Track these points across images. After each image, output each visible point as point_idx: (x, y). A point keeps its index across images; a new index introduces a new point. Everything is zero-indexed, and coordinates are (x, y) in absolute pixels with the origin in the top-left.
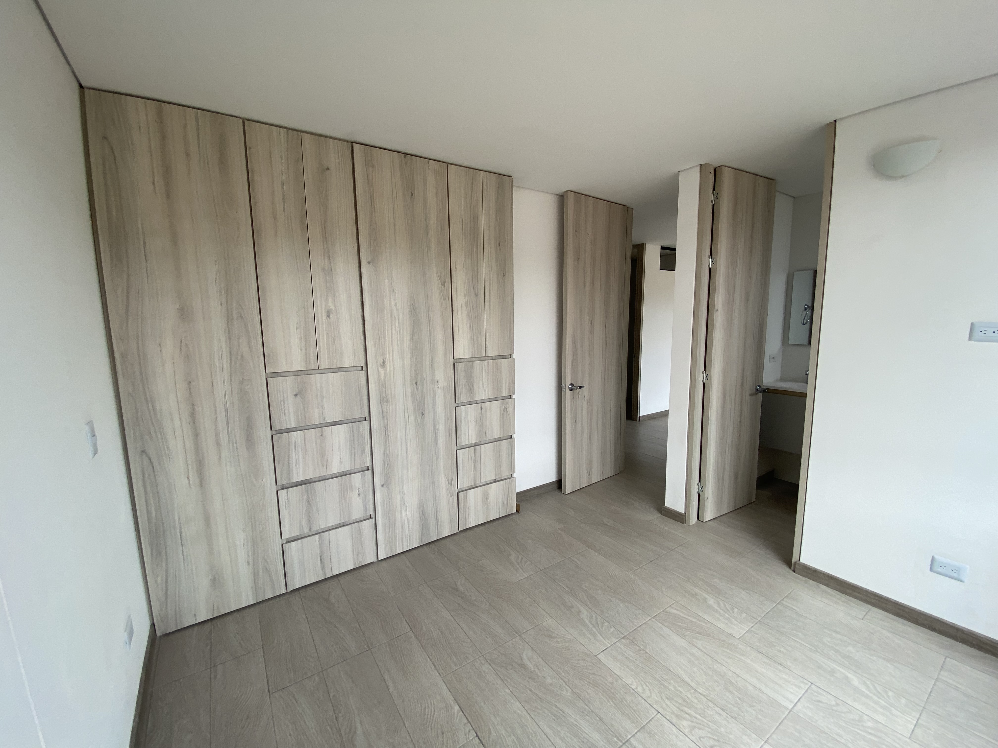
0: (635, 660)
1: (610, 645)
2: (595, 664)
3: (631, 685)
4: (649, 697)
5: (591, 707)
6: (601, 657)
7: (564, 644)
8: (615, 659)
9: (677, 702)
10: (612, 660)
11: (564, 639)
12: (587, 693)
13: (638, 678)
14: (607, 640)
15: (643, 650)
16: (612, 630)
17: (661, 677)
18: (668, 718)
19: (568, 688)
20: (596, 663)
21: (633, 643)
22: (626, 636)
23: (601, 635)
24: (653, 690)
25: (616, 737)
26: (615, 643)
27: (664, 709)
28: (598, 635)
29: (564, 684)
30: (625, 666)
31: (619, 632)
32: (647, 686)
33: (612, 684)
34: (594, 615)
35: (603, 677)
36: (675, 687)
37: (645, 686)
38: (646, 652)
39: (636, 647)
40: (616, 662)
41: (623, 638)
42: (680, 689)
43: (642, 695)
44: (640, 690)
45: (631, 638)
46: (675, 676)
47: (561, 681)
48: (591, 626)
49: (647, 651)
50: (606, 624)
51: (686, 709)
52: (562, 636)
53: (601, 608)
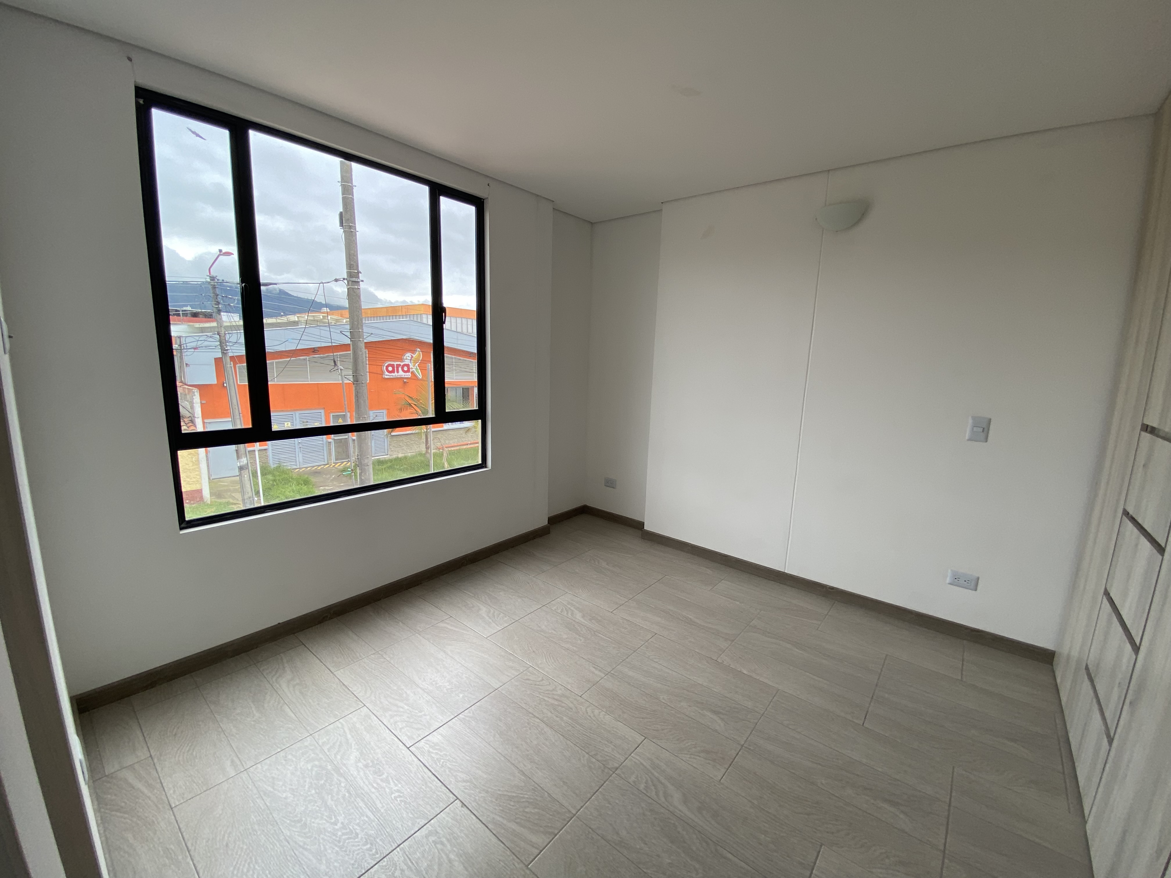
0: (602, 741)
1: (632, 755)
2: (644, 728)
3: (605, 715)
4: (588, 707)
5: (639, 690)
6: (639, 739)
7: (687, 745)
8: (623, 738)
9: (563, 707)
10: (627, 737)
11: (689, 752)
12: (646, 701)
13: (599, 723)
14: (637, 761)
15: (591, 756)
16: (633, 778)
17: (574, 728)
18: (573, 694)
19: (663, 701)
20: (644, 730)
21: (604, 763)
22: (614, 772)
23: (646, 767)
24: (584, 714)
25: (616, 676)
26: (627, 759)
27: (575, 699)
28: (648, 767)
29: (668, 704)
30: (613, 732)
31: (623, 776)
32: (590, 716)
33: (624, 712)
34: (663, 799)
35: (633, 716)
36: (562, 719)
37: (592, 715)
38: (587, 753)
39: (600, 758)
40: (622, 735)
41: (617, 769)
42: (558, 719)
43: (595, 707)
44: (597, 712)
45: (606, 770)
46: (560, 731)
47: (673, 706)
48: (662, 779)
49: (587, 756)
50: (642, 787)
51: (556, 703)
52: (692, 756)
53: (655, 819)
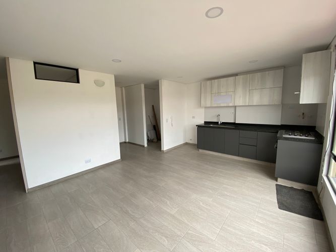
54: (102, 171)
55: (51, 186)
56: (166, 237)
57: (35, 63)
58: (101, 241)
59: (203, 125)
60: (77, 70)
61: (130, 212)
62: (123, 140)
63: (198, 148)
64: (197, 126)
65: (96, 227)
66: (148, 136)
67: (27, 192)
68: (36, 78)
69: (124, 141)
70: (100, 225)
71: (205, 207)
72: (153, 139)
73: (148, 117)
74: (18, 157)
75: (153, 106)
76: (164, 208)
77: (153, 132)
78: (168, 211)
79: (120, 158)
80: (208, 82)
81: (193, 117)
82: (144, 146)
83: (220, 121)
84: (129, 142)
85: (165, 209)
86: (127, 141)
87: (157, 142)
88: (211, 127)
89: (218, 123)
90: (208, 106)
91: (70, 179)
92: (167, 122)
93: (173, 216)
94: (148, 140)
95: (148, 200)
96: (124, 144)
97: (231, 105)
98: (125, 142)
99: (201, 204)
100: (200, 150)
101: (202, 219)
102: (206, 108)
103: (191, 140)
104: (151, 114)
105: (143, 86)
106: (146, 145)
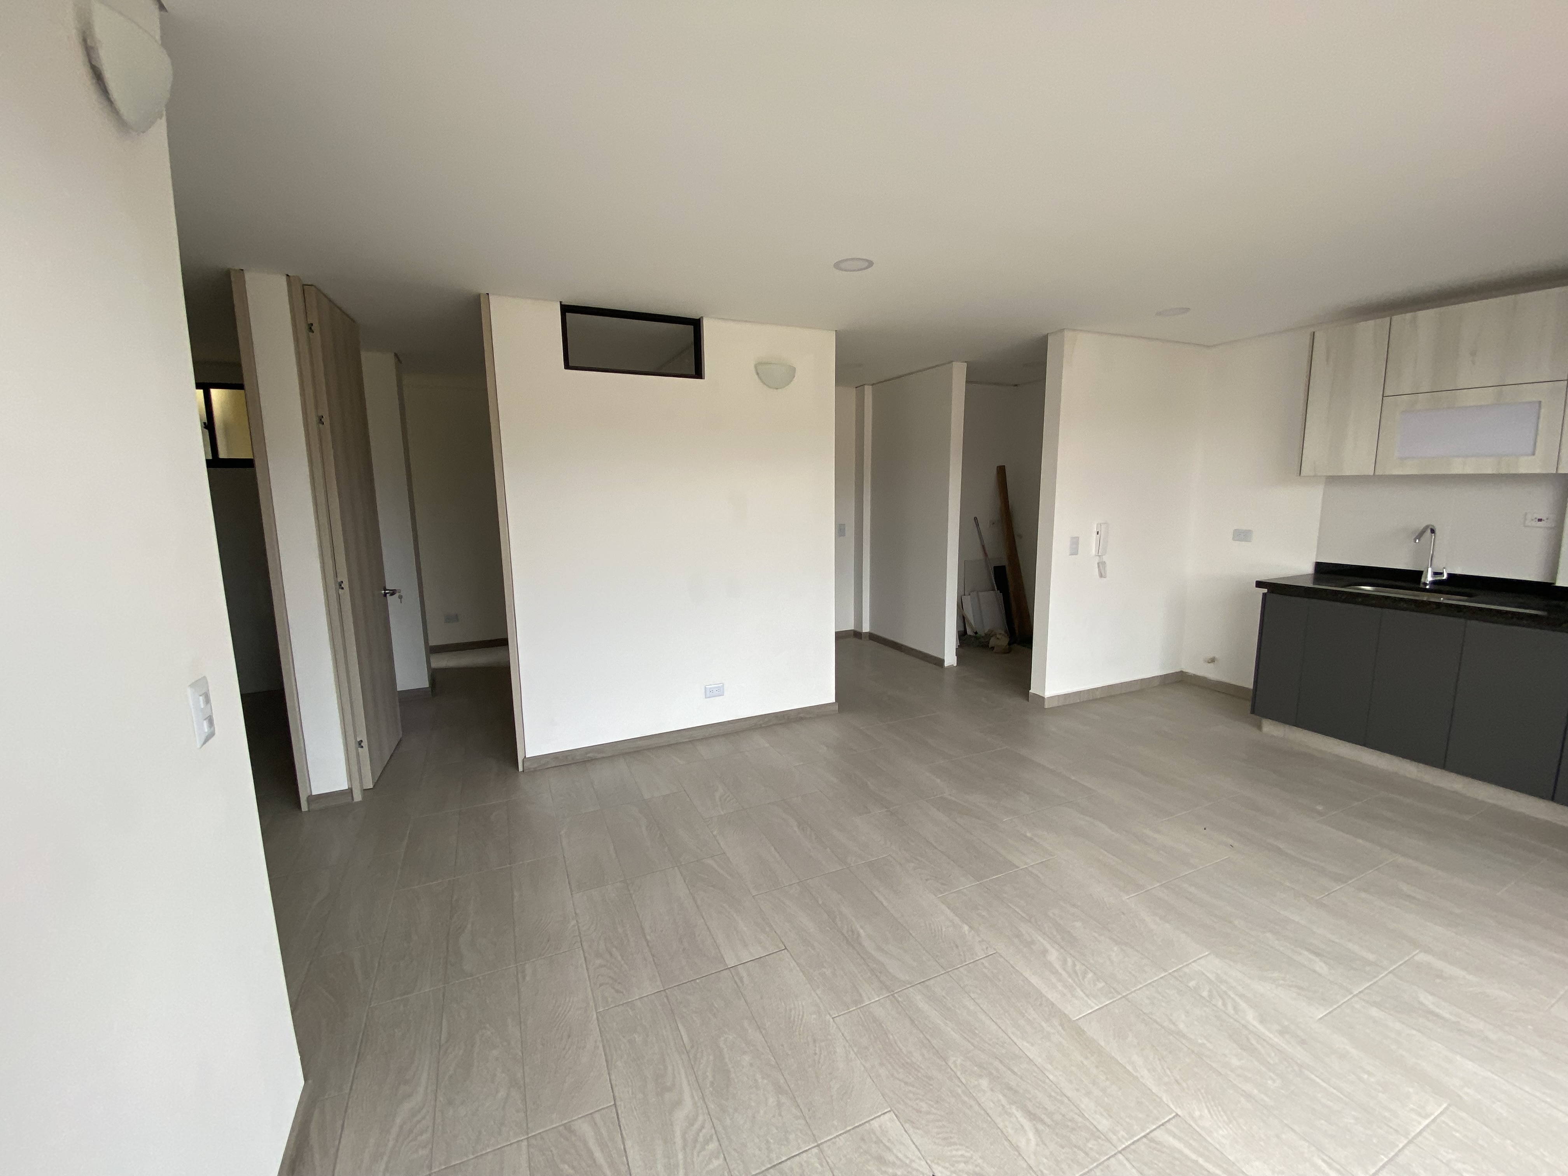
54: (760, 741)
55: (592, 760)
56: (1033, 1117)
57: (566, 309)
58: (746, 1024)
59: (1309, 584)
60: (696, 324)
61: (867, 944)
62: (850, 626)
63: (1253, 711)
64: (1259, 584)
65: (731, 962)
66: (962, 619)
67: (521, 769)
68: (567, 366)
69: (852, 628)
70: (746, 957)
71: (1276, 1040)
72: (989, 635)
73: (970, 523)
74: (503, 643)
75: (1001, 470)
76: (1027, 974)
77: (991, 601)
78: (1052, 996)
79: (832, 699)
80: (1367, 329)
81: (1242, 535)
82: (940, 662)
83: (1438, 565)
84: (872, 637)
85: (1034, 980)
86: (866, 628)
87: (1008, 651)
88: (1366, 596)
89: (1417, 575)
90: (1349, 470)
91: (649, 749)
92: (1074, 552)
93: (1076, 1031)
94: (962, 636)
95: (948, 911)
96: (854, 640)
97: (1528, 466)
98: (857, 634)
99: (1251, 1016)
100: (1272, 730)
101: (1249, 1096)
102: (1333, 480)
103: (1213, 660)
104: (987, 511)
105: (959, 374)
106: (950, 658)
